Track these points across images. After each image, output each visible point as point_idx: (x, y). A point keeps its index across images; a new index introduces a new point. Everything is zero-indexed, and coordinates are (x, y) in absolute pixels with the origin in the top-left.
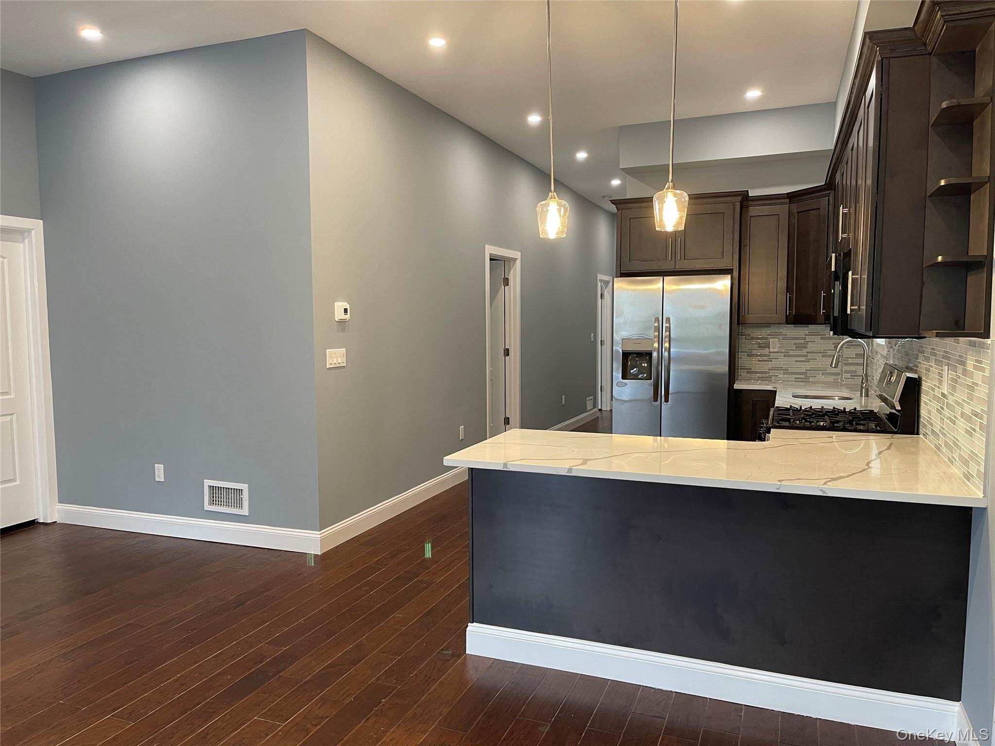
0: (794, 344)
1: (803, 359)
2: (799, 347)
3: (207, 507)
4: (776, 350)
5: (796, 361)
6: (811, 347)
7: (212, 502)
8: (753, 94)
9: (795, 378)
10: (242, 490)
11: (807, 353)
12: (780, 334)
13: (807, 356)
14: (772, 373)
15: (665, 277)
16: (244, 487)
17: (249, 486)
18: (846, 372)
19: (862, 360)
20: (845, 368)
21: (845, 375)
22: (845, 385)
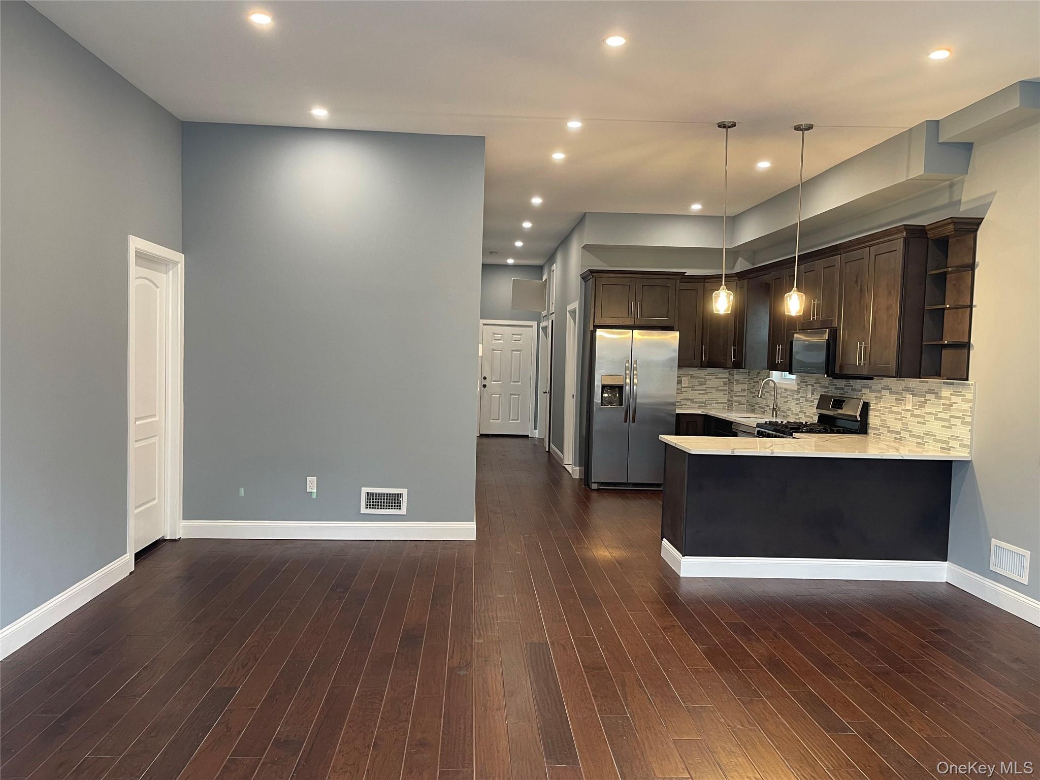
0: (698, 381)
1: (703, 392)
2: (701, 384)
3: (364, 510)
4: (686, 386)
5: (699, 394)
6: (709, 384)
7: (368, 506)
8: (696, 207)
9: (699, 406)
10: (401, 494)
11: (706, 388)
12: (688, 374)
13: (706, 390)
14: (683, 402)
15: (634, 331)
16: (404, 492)
17: (408, 491)
18: (736, 402)
19: (745, 394)
20: (735, 399)
21: (735, 404)
22: (735, 410)
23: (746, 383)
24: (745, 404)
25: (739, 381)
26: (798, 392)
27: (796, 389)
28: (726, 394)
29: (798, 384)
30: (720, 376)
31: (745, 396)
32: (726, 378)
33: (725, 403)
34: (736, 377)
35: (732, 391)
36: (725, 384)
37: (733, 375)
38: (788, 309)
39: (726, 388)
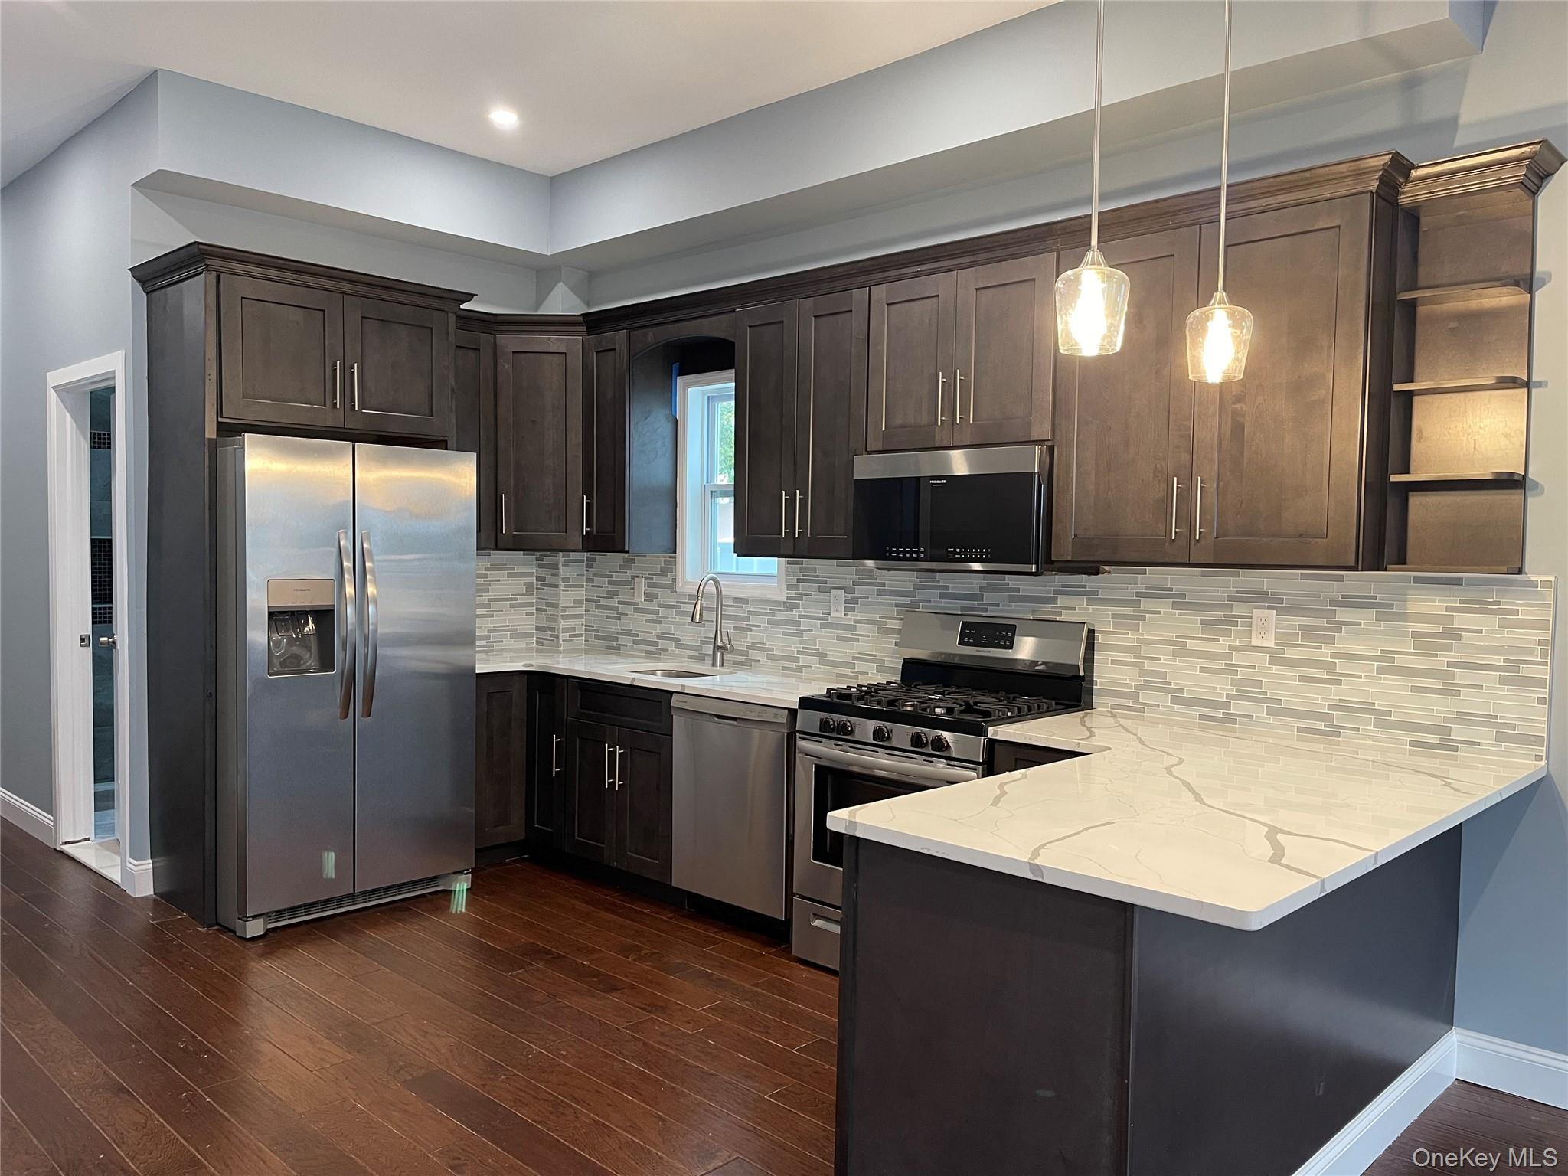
18: (565, 630)
19: (582, 610)
20: (563, 624)
21: (563, 636)
22: (565, 651)
23: (582, 586)
24: (582, 635)
25: (568, 580)
26: (790, 605)
27: (784, 599)
28: (533, 614)
29: (789, 587)
30: (518, 569)
31: (580, 617)
32: (531, 575)
33: (531, 635)
34: (565, 571)
35: (554, 605)
36: (530, 590)
37: (556, 567)
38: (1197, 361)
39: (533, 599)
